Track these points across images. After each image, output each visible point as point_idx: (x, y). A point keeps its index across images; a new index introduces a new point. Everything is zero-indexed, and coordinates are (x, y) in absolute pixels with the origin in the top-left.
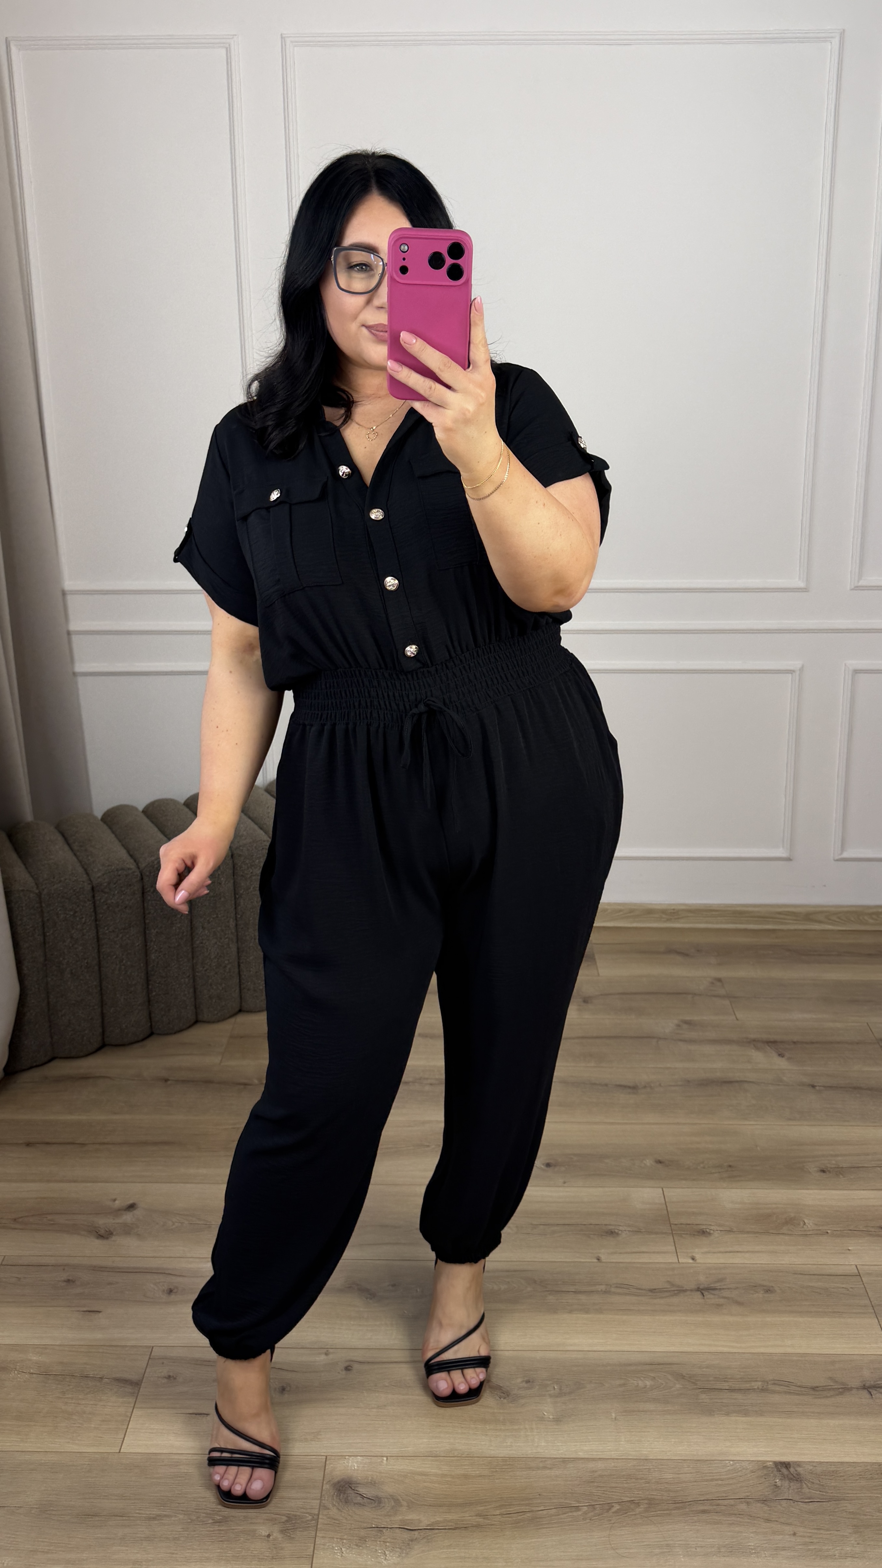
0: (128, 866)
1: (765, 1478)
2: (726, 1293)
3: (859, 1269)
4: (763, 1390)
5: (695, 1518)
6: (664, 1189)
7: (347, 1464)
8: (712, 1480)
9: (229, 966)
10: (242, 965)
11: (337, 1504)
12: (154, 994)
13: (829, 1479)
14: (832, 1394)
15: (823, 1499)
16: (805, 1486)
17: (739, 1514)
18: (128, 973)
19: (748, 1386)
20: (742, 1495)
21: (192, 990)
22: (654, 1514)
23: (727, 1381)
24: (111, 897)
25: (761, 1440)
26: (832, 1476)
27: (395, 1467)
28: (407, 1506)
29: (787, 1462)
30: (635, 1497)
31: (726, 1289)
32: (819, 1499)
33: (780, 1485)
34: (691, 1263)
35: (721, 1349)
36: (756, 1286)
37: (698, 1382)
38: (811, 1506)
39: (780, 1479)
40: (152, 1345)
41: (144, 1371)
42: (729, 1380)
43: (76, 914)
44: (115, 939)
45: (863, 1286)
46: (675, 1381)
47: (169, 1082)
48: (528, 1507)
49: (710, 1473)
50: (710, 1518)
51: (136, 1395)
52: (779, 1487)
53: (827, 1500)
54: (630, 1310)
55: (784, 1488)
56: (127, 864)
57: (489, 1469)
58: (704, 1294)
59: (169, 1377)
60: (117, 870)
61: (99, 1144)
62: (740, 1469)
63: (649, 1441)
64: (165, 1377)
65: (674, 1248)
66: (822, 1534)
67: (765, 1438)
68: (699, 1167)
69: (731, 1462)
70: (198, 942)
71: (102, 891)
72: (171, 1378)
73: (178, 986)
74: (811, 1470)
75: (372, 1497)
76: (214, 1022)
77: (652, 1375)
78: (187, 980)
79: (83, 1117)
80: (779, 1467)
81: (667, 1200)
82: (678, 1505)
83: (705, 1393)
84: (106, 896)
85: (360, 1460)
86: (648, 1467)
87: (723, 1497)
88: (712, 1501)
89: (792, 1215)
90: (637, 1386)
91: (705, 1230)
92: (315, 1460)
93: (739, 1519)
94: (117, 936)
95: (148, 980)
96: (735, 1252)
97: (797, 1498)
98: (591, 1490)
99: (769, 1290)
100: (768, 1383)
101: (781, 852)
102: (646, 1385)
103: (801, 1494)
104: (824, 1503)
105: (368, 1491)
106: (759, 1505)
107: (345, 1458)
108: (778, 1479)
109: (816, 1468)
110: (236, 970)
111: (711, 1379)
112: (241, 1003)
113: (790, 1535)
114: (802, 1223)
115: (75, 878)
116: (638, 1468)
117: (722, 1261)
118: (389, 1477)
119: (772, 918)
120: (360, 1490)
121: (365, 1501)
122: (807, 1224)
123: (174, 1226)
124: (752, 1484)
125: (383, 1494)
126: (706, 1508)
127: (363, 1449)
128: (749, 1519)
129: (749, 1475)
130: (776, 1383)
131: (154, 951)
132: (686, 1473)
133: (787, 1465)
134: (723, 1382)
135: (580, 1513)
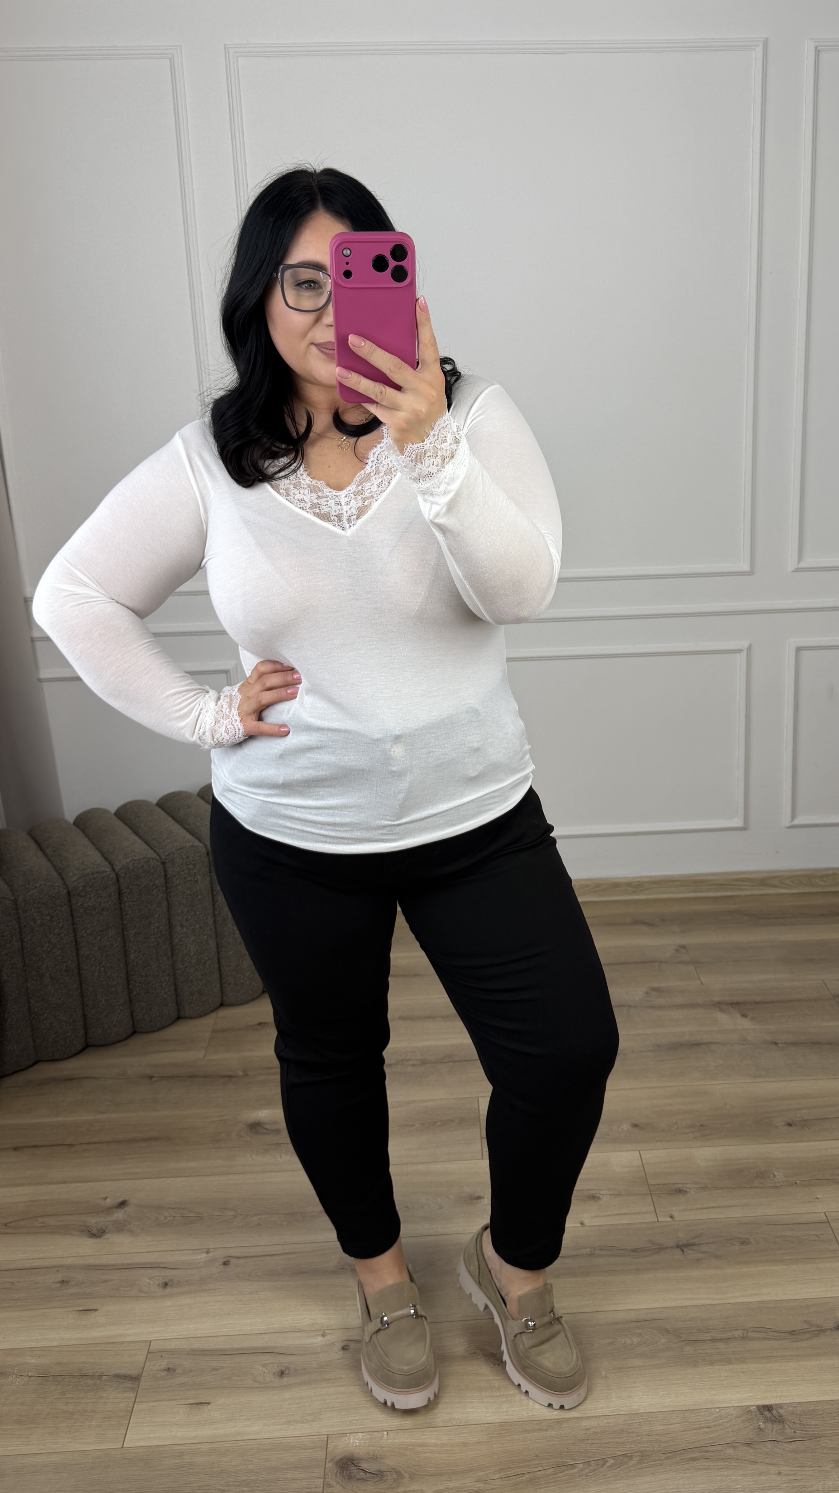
0: (103, 869)
1: (750, 1422)
2: (704, 1248)
3: (827, 1216)
4: (743, 1338)
5: (686, 1466)
6: (641, 1152)
7: (349, 1441)
8: (700, 1428)
9: (208, 963)
10: (222, 960)
11: (340, 1482)
12: (135, 993)
13: (809, 1418)
14: (808, 1337)
15: (805, 1437)
16: (787, 1426)
17: (727, 1459)
18: (108, 974)
19: (729, 1335)
20: (728, 1440)
21: (172, 988)
22: (647, 1466)
23: (709, 1332)
24: (88, 900)
25: (744, 1386)
26: (813, 1414)
27: (395, 1441)
28: (410, 1478)
29: (769, 1405)
30: (627, 1451)
31: (704, 1244)
32: (800, 1437)
33: (763, 1427)
34: (669, 1221)
35: (702, 1302)
36: (732, 1239)
37: (682, 1335)
38: (793, 1446)
39: (765, 1422)
40: (150, 1339)
41: (143, 1364)
42: (711, 1331)
43: (54, 919)
44: (94, 942)
45: (832, 1232)
46: (660, 1336)
47: (154, 1079)
48: (525, 1469)
49: (697, 1422)
50: (699, 1464)
51: (137, 1389)
52: (762, 1429)
53: (808, 1439)
54: (614, 1270)
55: (768, 1430)
56: (102, 867)
57: (487, 1435)
58: (684, 1251)
59: (169, 1369)
60: (92, 874)
61: (86, 1143)
62: (725, 1416)
63: (638, 1396)
64: (165, 1370)
65: (653, 1208)
66: (805, 1471)
67: (748, 1383)
68: (673, 1128)
69: (717, 1410)
70: (176, 940)
71: (78, 895)
72: (171, 1371)
73: (158, 984)
74: (792, 1411)
75: (374, 1471)
76: (196, 1017)
77: (638, 1332)
78: (167, 978)
79: (70, 1118)
80: (762, 1410)
81: (644, 1162)
82: (668, 1455)
83: (689, 1345)
84: (82, 899)
85: (361, 1437)
86: (638, 1421)
87: (710, 1443)
88: (701, 1448)
89: (763, 1169)
90: (624, 1344)
91: (681, 1189)
92: (317, 1439)
93: (727, 1463)
94: (96, 939)
95: (128, 981)
96: (710, 1208)
97: (780, 1438)
98: (585, 1447)
99: (745, 1242)
100: (748, 1331)
101: (738, 822)
102: (633, 1342)
103: (783, 1434)
104: (806, 1441)
105: (369, 1466)
106: (745, 1448)
107: (346, 1436)
108: (761, 1422)
109: (797, 1408)
110: (216, 966)
111: (694, 1331)
112: (222, 997)
113: (775, 1474)
114: (772, 1176)
115: (50, 883)
116: (631, 1422)
117: (699, 1217)
118: (390, 1451)
119: (729, 885)
120: (363, 1466)
121: (368, 1476)
122: (777, 1176)
123: (166, 1221)
124: (737, 1429)
125: (384, 1468)
126: (695, 1455)
127: (363, 1425)
128: (737, 1462)
129: (734, 1421)
130: (756, 1330)
131: (133, 951)
132: (675, 1424)
133: (769, 1408)
134: (706, 1333)
135: (576, 1470)
